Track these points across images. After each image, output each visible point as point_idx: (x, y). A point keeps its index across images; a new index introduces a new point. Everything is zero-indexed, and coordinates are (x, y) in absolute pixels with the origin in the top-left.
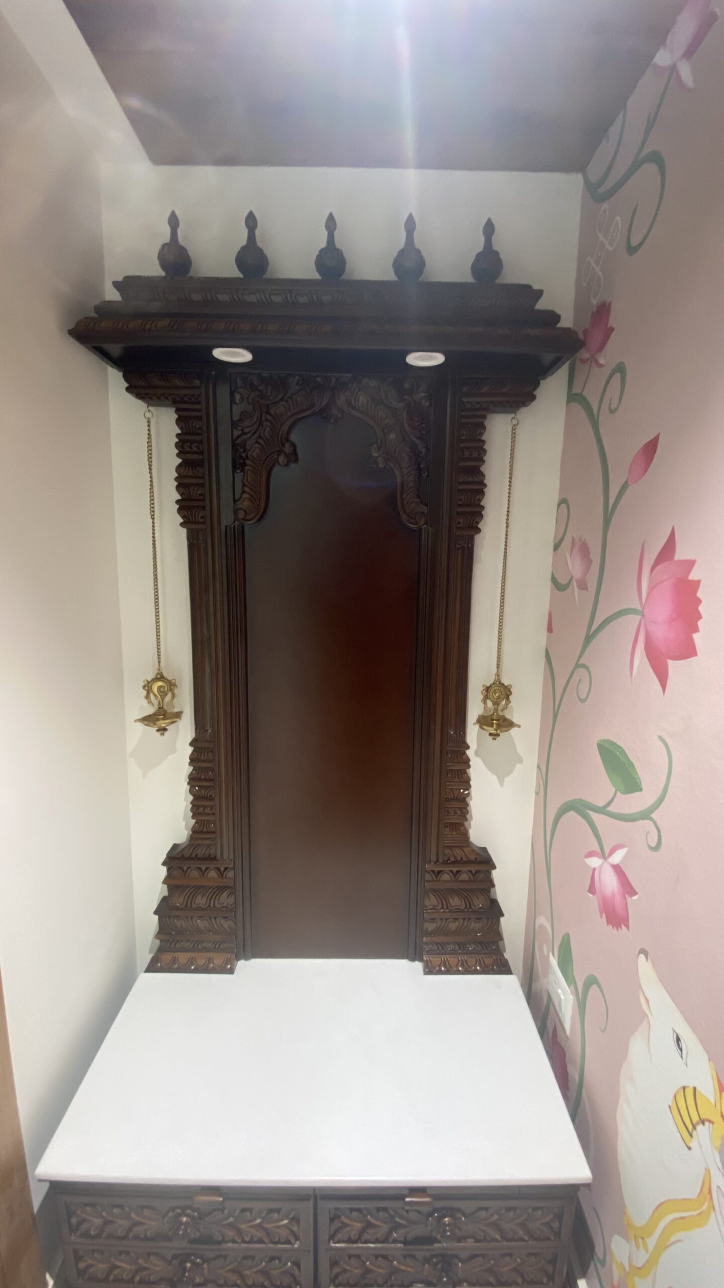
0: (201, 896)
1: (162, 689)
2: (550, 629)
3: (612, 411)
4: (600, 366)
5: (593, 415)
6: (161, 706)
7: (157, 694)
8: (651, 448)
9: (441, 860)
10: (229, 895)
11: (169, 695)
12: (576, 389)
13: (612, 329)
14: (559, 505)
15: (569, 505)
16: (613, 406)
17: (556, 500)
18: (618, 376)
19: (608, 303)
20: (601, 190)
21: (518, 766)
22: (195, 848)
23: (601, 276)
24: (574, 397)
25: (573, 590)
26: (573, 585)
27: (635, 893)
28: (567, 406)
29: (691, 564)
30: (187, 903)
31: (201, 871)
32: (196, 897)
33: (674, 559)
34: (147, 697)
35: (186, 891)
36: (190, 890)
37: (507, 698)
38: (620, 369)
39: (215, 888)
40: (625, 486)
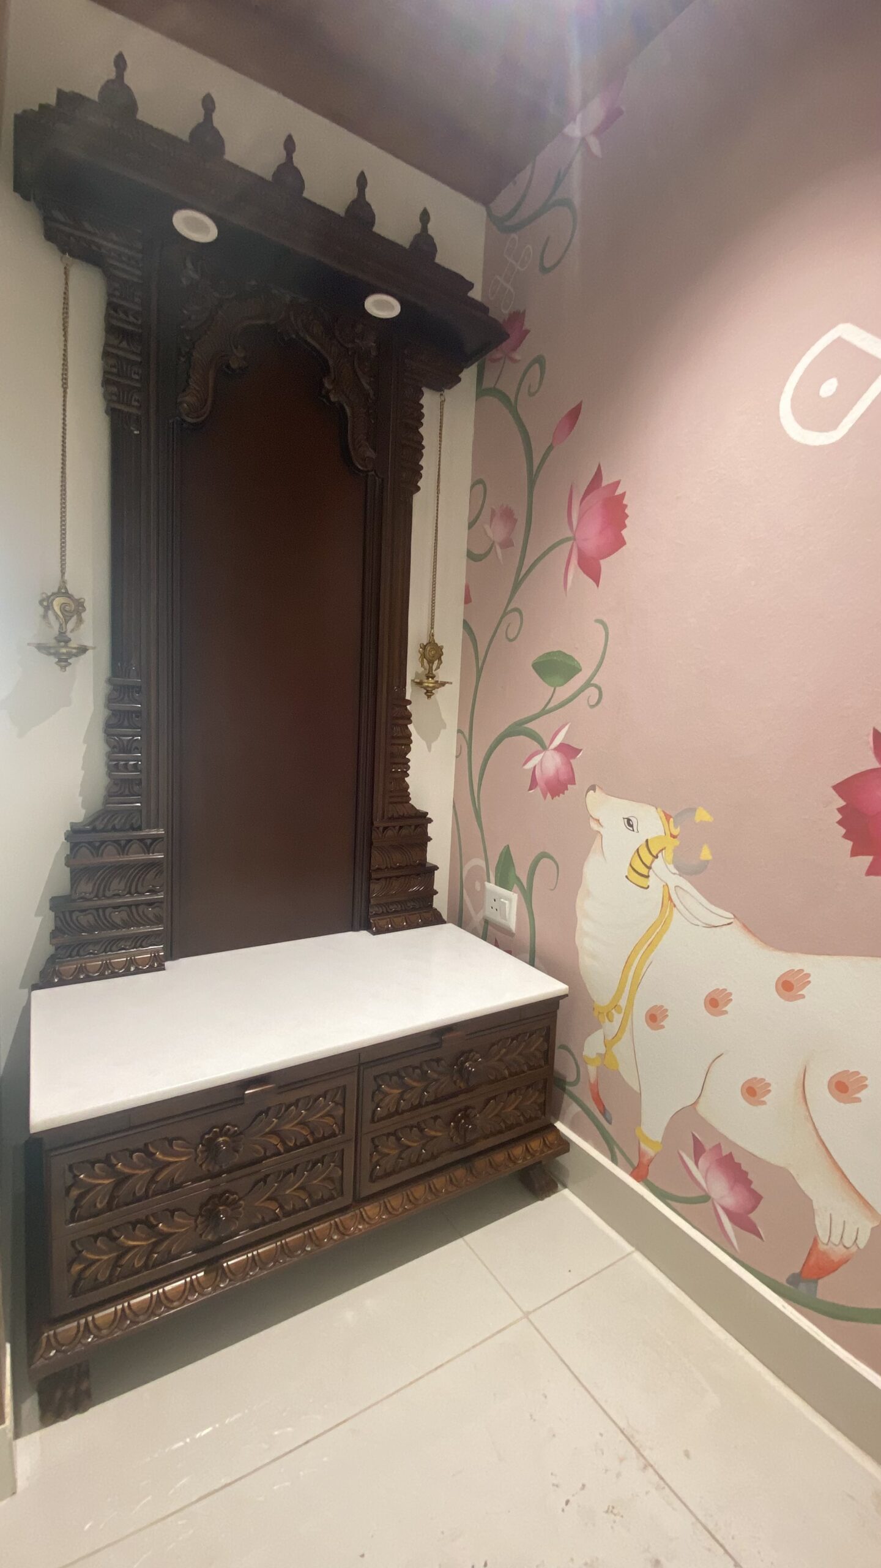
0: (118, 880)
1: (67, 608)
2: (468, 600)
3: (531, 394)
4: (514, 361)
5: (509, 400)
6: (64, 630)
7: (59, 613)
8: (574, 414)
9: (386, 817)
10: (156, 875)
11: (74, 619)
12: (488, 383)
13: (527, 332)
14: (472, 487)
15: (485, 484)
16: (533, 390)
17: (469, 483)
18: (537, 366)
19: (521, 311)
20: (508, 223)
21: (443, 732)
22: (113, 816)
23: (512, 290)
24: (482, 392)
25: (496, 553)
26: (495, 547)
27: (578, 751)
28: (476, 400)
29: (617, 484)
30: (98, 890)
31: (120, 845)
32: (112, 882)
33: (601, 486)
34: (45, 616)
35: (99, 874)
36: (104, 872)
37: (440, 659)
38: (540, 361)
39: (139, 867)
40: (550, 448)
